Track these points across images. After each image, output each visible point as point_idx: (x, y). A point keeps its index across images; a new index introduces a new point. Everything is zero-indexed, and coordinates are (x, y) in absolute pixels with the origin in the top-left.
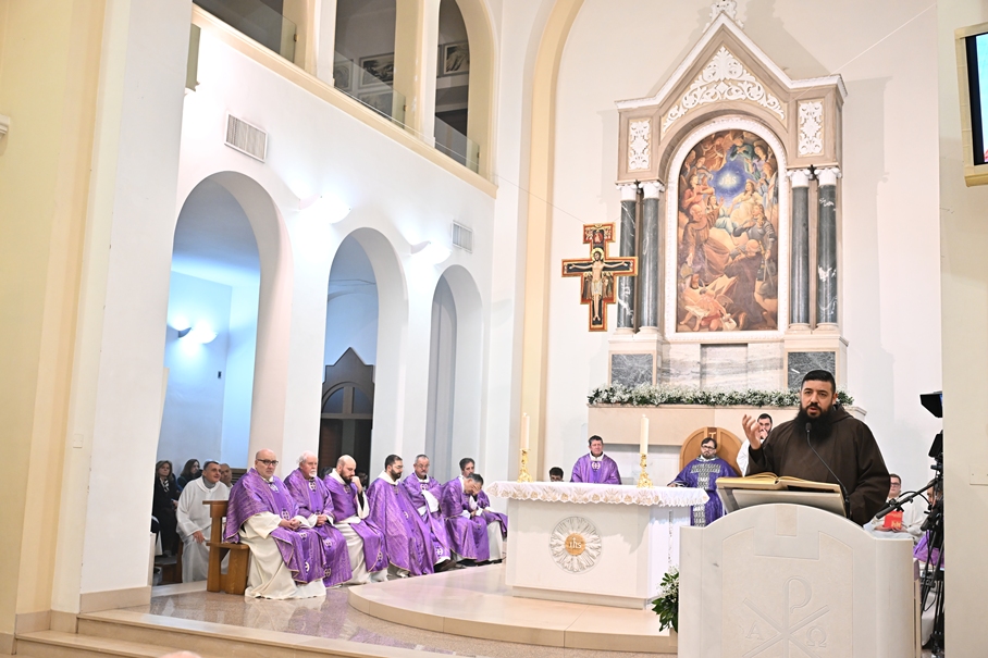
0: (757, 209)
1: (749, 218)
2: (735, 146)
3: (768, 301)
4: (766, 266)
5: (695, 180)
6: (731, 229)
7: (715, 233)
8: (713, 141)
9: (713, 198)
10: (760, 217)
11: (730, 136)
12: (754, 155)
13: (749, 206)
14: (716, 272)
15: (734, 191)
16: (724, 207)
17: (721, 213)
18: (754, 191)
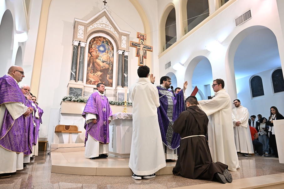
0: (108, 57)
1: (106, 59)
2: (103, 41)
3: (110, 80)
4: (110, 71)
5: (93, 46)
6: (102, 61)
7: (97, 60)
8: (98, 38)
9: (98, 52)
10: (109, 60)
11: (102, 38)
12: (108, 45)
13: (107, 56)
14: (97, 70)
15: (103, 52)
16: (100, 55)
17: (100, 56)
18: (108, 53)
